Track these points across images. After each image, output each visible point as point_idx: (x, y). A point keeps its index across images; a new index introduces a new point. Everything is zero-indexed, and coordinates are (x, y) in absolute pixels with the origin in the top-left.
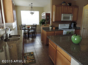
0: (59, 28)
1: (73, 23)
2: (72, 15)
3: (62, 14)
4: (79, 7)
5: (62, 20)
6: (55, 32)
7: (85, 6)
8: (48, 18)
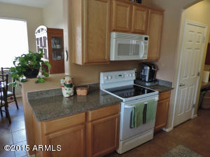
0: (102, 88)
1: (148, 68)
2: (146, 39)
3: (114, 34)
4: (165, 13)
5: (113, 58)
6: (87, 115)
7: (185, 8)
8: (58, 46)
